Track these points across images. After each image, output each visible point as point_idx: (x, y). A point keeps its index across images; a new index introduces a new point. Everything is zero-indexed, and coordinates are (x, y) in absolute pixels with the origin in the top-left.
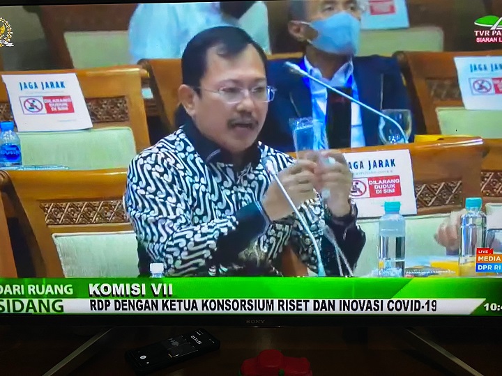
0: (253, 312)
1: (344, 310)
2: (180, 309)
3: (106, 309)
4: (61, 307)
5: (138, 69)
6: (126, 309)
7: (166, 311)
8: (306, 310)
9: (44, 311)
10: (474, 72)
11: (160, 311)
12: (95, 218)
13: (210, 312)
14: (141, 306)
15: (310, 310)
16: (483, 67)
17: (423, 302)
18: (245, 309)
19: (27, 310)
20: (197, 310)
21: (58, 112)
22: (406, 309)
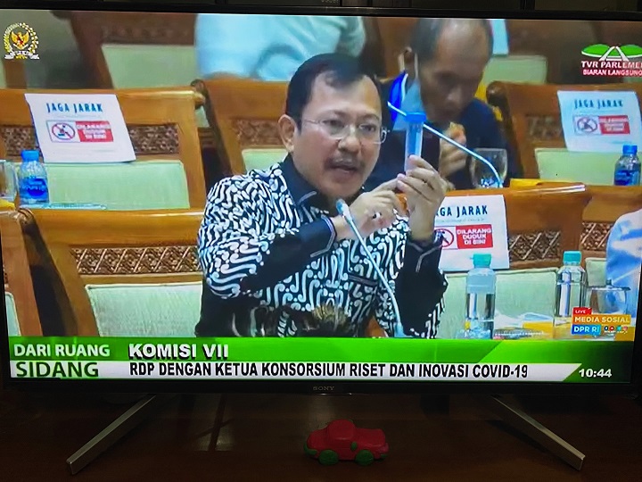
0: (321, 377)
1: (424, 375)
2: (236, 374)
3: (149, 374)
4: (96, 371)
5: (191, 92)
6: (173, 374)
7: (220, 376)
8: (381, 375)
9: (74, 375)
10: (579, 109)
11: (213, 376)
12: (137, 267)
13: (272, 377)
14: (191, 370)
15: (386, 376)
16: (589, 103)
17: (513, 367)
18: (312, 374)
19: (54, 375)
20: (256, 374)
22: (493, 375)
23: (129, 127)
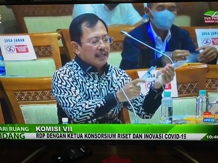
0: (107, 139)
1: (146, 138)
2: (75, 138)
3: (43, 137)
4: (24, 136)
5: (56, 34)
6: (52, 137)
7: (69, 138)
8: (130, 138)
9: (16, 138)
10: (204, 35)
11: (67, 138)
12: (38, 98)
13: (88, 139)
14: (58, 136)
15: (132, 138)
16: (207, 33)
17: (180, 135)
18: (103, 138)
19: (9, 138)
20: (82, 138)
21: (21, 52)
22: (173, 138)
23: (34, 47)
